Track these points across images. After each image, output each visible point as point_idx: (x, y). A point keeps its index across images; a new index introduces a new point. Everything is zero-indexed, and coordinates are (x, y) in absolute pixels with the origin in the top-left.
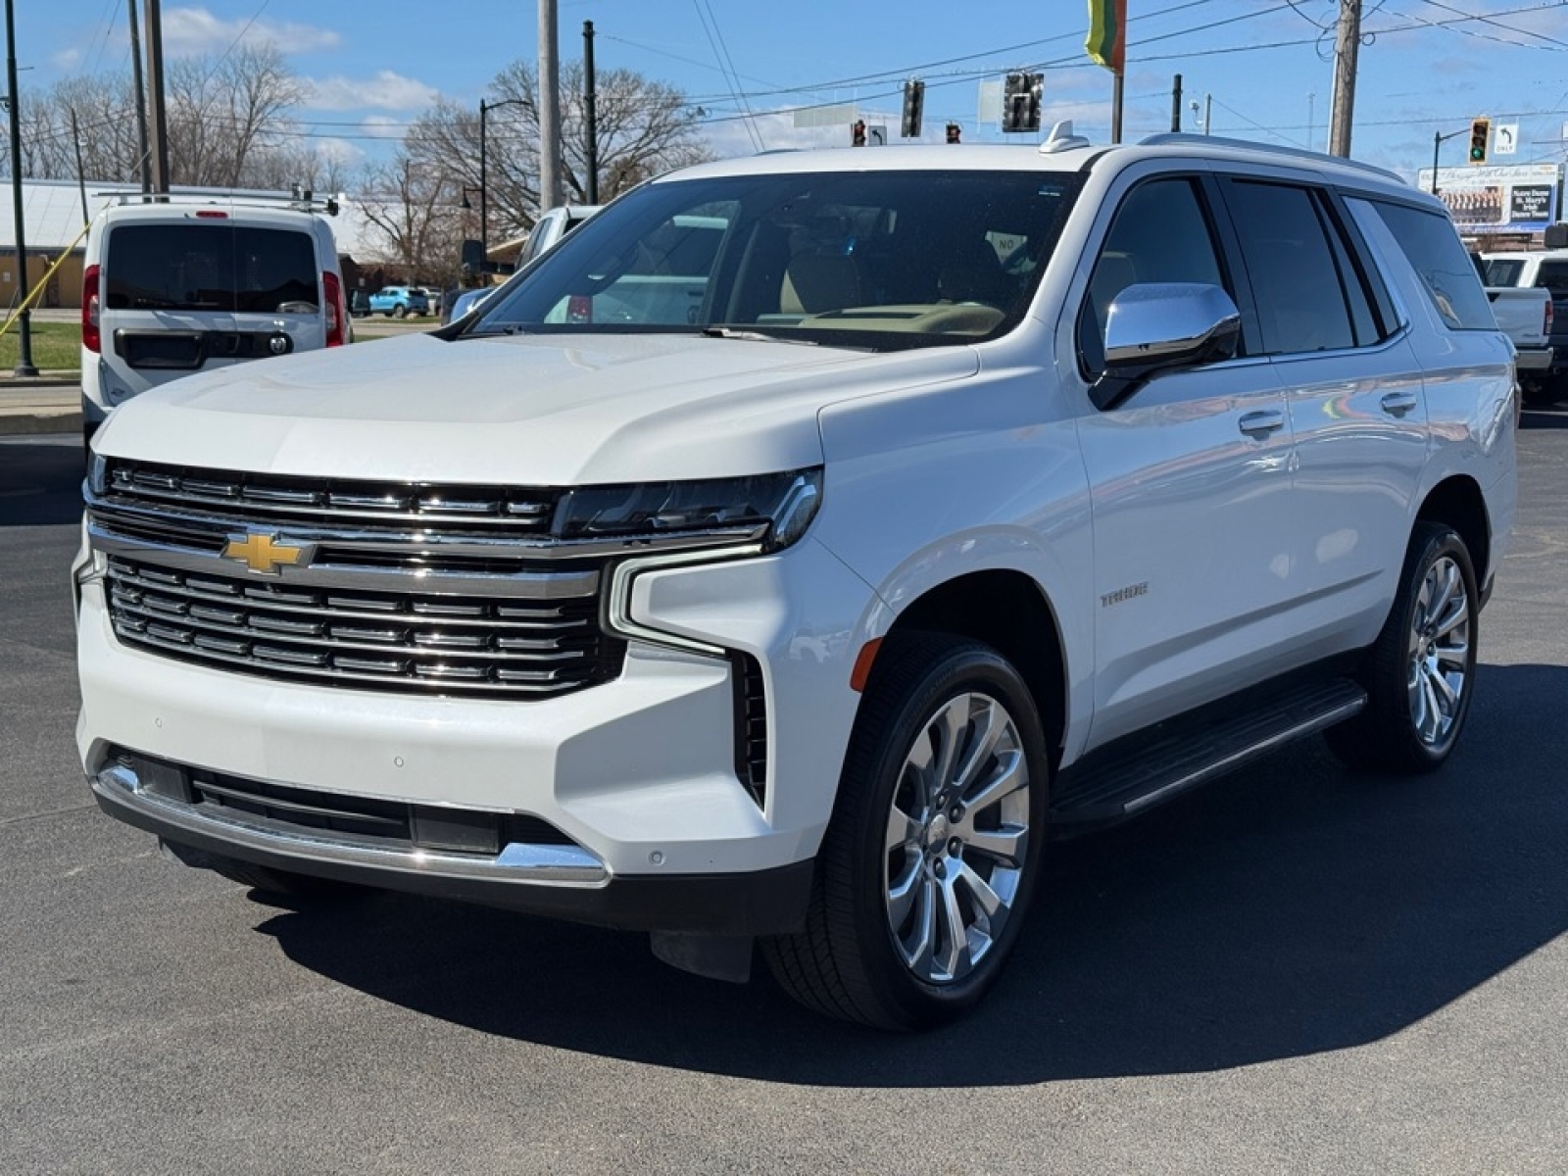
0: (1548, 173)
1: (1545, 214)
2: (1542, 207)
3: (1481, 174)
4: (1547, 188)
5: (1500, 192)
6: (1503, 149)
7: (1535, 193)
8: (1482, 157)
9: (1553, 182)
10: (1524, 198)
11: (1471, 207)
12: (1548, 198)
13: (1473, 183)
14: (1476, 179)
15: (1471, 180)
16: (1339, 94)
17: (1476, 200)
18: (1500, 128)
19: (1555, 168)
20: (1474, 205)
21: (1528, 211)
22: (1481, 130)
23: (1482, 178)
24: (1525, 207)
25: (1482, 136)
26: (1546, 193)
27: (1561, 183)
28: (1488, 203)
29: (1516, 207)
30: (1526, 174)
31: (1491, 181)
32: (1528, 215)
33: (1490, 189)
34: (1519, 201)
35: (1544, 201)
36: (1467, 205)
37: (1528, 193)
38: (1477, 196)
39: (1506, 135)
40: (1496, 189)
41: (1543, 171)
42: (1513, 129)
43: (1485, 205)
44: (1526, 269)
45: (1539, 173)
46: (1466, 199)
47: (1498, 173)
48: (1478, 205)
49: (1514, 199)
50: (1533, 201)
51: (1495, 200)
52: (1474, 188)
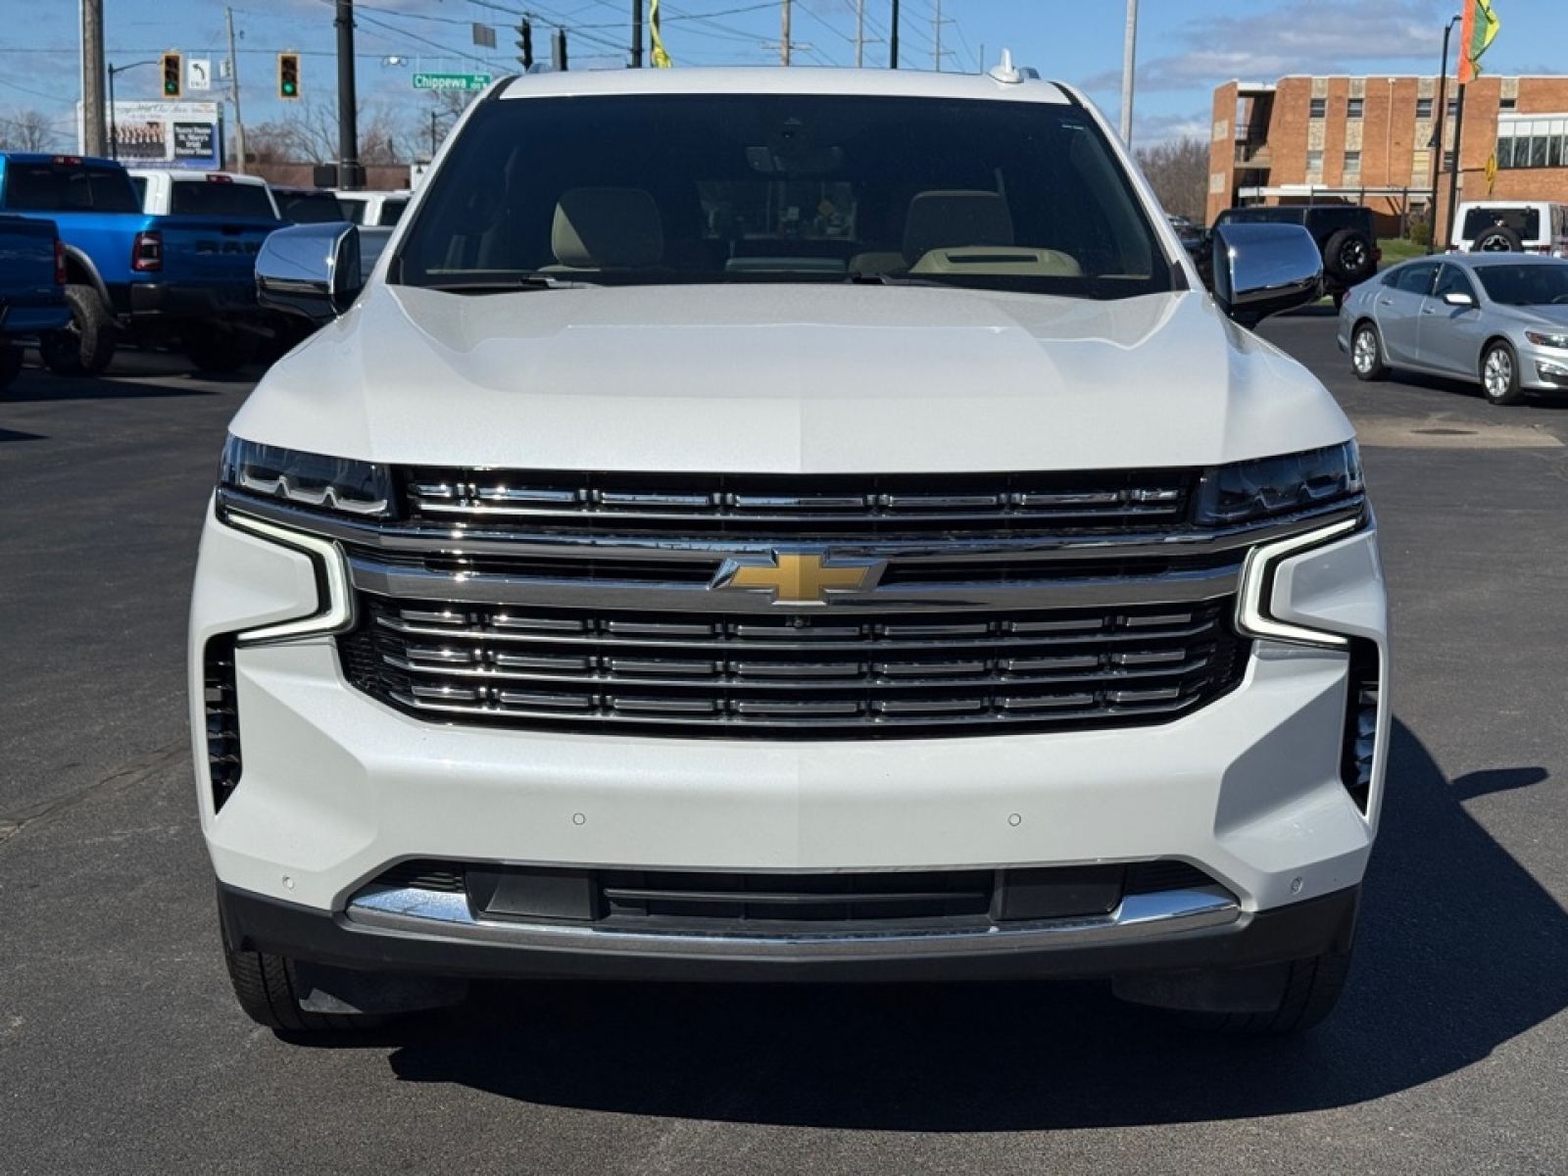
0: (207, 111)
1: (208, 152)
2: (206, 145)
3: (140, 108)
4: (208, 125)
5: (161, 128)
6: (197, 84)
7: (197, 130)
8: (176, 91)
9: (213, 120)
10: (186, 135)
11: (134, 142)
12: (211, 136)
13: (133, 117)
14: (137, 113)
15: (130, 114)
16: (88, 19)
17: (138, 135)
18: (191, 63)
19: (214, 106)
20: (137, 139)
21: (192, 148)
22: (172, 64)
23: (143, 112)
24: (188, 144)
25: (173, 70)
26: (208, 131)
27: (221, 121)
28: (151, 137)
29: (179, 144)
30: (185, 110)
31: (152, 116)
32: (192, 152)
33: (151, 124)
34: (182, 138)
35: (207, 139)
36: (130, 139)
37: (189, 130)
38: (139, 131)
39: (199, 71)
40: (157, 124)
41: (202, 108)
42: (205, 65)
43: (148, 140)
44: (368, 208)
45: (199, 111)
46: (128, 134)
47: (158, 108)
48: (141, 140)
49: (176, 136)
50: (197, 138)
51: (158, 136)
52: (136, 122)
